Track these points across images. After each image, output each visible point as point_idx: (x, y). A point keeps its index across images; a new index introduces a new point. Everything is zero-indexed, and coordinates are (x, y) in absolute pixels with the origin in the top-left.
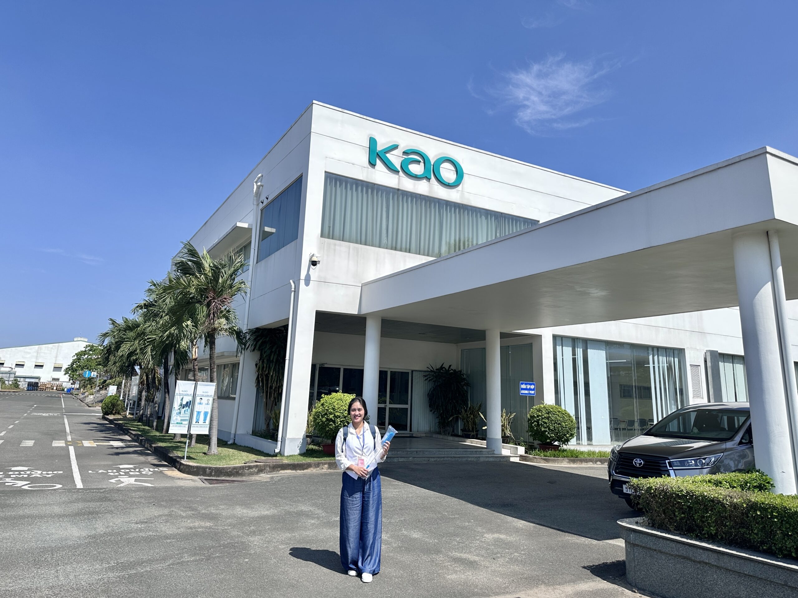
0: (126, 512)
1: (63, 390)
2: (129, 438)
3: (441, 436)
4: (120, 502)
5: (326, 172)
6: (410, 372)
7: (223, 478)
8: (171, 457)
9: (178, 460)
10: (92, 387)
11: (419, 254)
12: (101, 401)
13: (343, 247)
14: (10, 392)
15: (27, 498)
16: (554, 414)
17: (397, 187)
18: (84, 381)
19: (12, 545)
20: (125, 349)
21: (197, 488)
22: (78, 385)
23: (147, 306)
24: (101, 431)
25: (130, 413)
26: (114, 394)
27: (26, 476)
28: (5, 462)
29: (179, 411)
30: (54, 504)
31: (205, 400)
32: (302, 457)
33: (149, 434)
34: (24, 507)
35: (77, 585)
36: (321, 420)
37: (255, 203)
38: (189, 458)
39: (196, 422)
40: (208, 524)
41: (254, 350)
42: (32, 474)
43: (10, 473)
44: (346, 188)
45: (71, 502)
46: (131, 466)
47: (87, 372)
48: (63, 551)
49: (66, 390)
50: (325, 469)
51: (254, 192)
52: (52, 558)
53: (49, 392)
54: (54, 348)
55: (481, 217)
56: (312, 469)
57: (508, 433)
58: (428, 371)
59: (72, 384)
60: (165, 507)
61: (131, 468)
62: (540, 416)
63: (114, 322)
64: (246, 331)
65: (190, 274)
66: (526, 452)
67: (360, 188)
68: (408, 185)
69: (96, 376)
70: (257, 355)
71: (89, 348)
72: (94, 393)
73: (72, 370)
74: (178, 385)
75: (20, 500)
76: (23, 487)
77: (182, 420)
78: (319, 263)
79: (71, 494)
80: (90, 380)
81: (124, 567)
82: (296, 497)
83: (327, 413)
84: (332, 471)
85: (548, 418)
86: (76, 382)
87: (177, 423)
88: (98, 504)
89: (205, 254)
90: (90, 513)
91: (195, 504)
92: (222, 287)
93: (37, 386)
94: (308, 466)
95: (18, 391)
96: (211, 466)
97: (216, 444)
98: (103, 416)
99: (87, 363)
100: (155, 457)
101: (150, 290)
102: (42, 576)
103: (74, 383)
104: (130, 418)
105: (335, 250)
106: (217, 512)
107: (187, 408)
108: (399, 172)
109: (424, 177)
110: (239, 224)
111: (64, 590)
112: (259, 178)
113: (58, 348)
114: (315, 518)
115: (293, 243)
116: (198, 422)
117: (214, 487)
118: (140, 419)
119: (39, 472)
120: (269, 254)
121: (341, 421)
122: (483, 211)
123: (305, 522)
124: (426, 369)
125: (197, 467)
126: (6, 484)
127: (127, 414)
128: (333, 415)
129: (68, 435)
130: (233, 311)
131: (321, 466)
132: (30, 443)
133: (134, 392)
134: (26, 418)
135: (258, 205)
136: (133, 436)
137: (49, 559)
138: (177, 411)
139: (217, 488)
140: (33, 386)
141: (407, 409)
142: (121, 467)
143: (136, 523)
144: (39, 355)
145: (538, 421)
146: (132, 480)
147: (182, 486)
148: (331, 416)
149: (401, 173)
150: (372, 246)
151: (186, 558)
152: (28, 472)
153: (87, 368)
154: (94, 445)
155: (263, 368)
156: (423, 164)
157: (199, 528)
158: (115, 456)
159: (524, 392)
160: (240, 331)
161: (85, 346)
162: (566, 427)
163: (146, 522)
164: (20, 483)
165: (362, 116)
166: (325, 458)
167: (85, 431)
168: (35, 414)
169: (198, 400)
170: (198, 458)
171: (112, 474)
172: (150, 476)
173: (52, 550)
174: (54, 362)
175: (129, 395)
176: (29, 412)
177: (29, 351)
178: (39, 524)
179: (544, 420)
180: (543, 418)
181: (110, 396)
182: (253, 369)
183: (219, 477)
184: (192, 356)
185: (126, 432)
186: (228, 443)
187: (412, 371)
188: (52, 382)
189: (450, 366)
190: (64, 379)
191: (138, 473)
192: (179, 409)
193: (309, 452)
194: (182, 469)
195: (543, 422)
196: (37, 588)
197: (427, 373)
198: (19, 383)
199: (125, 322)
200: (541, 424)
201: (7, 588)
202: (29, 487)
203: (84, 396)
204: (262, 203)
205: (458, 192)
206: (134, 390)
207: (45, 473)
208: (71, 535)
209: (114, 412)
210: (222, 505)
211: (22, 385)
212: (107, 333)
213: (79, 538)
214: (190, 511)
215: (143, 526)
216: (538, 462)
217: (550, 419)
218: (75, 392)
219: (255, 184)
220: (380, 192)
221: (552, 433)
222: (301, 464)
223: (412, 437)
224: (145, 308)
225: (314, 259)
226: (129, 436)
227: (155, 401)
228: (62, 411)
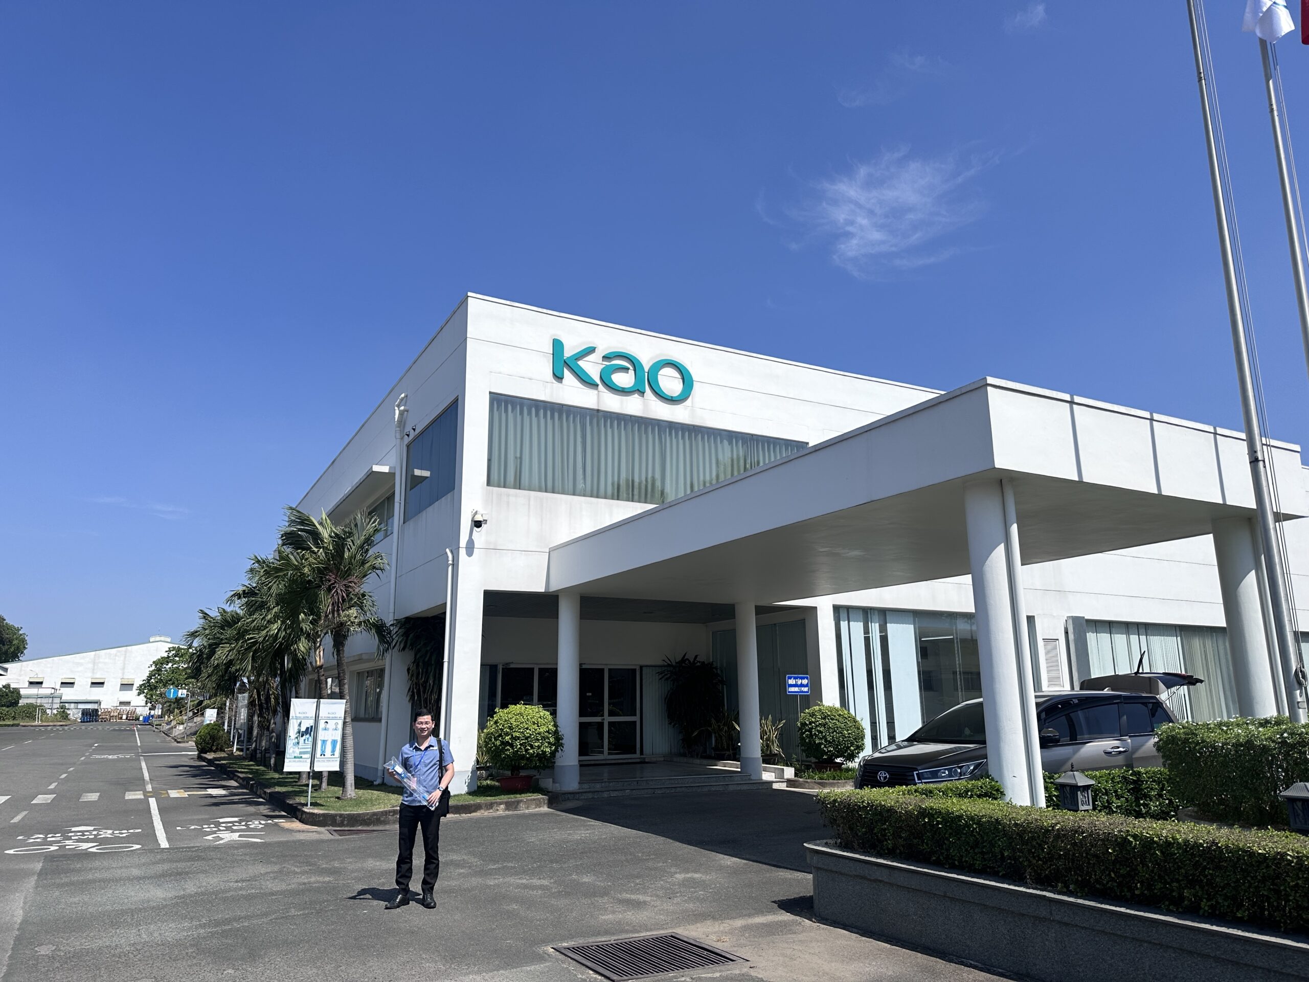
0: (224, 871)
1: (138, 719)
2: (235, 784)
3: (685, 760)
4: (217, 860)
5: (490, 393)
6: (638, 668)
7: (360, 828)
8: (291, 805)
9: (299, 807)
10: (181, 712)
11: (632, 501)
12: (195, 733)
13: (518, 497)
14: (55, 726)
15: (97, 862)
16: (832, 719)
17: (596, 407)
18: (168, 704)
19: (83, 909)
20: (222, 654)
21: (322, 841)
22: (160, 710)
23: (248, 593)
24: (194, 776)
25: (237, 749)
26: (212, 722)
27: (93, 837)
28: (61, 822)
29: (296, 740)
30: (131, 867)
31: (331, 724)
32: (471, 797)
33: (264, 777)
34: (93, 871)
35: (162, 941)
36: (494, 743)
37: (398, 436)
38: (314, 804)
39: (321, 755)
40: (327, 879)
41: (404, 649)
42: (100, 835)
43: (70, 834)
44: (522, 413)
45: (154, 863)
46: (236, 819)
47: (172, 691)
48: (145, 912)
49: (141, 718)
50: (501, 811)
51: (396, 420)
52: (132, 920)
53: (116, 724)
54: (118, 654)
55: (721, 442)
56: (482, 811)
57: (776, 749)
58: (664, 666)
59: (150, 709)
60: (276, 864)
61: (236, 822)
62: (813, 722)
63: (205, 616)
64: (392, 623)
65: (303, 549)
66: (796, 775)
67: (542, 412)
68: (612, 403)
69: (185, 696)
70: (409, 656)
71: (174, 652)
72: (184, 721)
73: (149, 688)
74: (293, 704)
75: (88, 864)
76: (89, 850)
77: (301, 753)
78: (486, 523)
79: (152, 855)
80: (178, 701)
81: (218, 923)
82: (450, 845)
83: (501, 734)
84: (511, 813)
85: (825, 725)
86: (157, 706)
87: (295, 757)
88: (189, 864)
89: (324, 518)
90: (180, 874)
91: (315, 858)
92: (349, 564)
93: (97, 715)
94: (477, 807)
95: (67, 723)
96: (343, 812)
97: (353, 784)
98: (198, 754)
99: (172, 675)
100: (270, 807)
101: (252, 570)
102: (122, 935)
103: (153, 708)
104: (239, 755)
105: (508, 503)
106: (342, 866)
107: (308, 736)
108: (597, 385)
109: (635, 391)
110: (376, 468)
111: (147, 945)
112: (402, 399)
113: (126, 655)
114: (465, 867)
115: (449, 495)
116: (324, 755)
117: (345, 839)
118: (252, 757)
119: (110, 832)
120: (420, 510)
121: (520, 744)
122: (725, 433)
123: (451, 872)
124: (660, 663)
125: (323, 815)
126: (67, 847)
127: (235, 750)
128: (510, 737)
129: (148, 784)
130: (370, 594)
131: (495, 807)
132: (94, 797)
133: (242, 717)
134: (83, 763)
135: (402, 438)
136: (241, 781)
137: (129, 920)
138: (294, 741)
139: (347, 840)
140: (91, 716)
141: (635, 722)
142: (221, 820)
143: (237, 882)
144: (96, 667)
145: (810, 730)
146: (235, 836)
147: (302, 840)
148: (507, 738)
149: (601, 387)
150: (563, 493)
151: (293, 912)
152: (95, 833)
153: (173, 684)
154: (186, 795)
155: (418, 674)
156: (633, 372)
157: (315, 883)
158: (214, 808)
159: (793, 690)
160: (382, 624)
161: (168, 650)
162: (850, 737)
163: (249, 880)
164: (84, 846)
165: (540, 310)
166: (502, 797)
167: (171, 778)
168: (98, 757)
169: (322, 724)
170: (328, 804)
171: (208, 830)
172: (260, 830)
173: (132, 912)
174: (120, 675)
175: (235, 721)
176: (88, 754)
177: (82, 661)
178: (113, 887)
179: (819, 729)
180: (817, 726)
181: (208, 725)
182: (404, 675)
183: (353, 827)
184: (316, 662)
185: (232, 775)
186: (375, 783)
187: (641, 667)
188: (119, 708)
189: (696, 657)
190: (138, 703)
191: (244, 827)
192: (297, 738)
193: (482, 789)
194: (304, 819)
195: (818, 730)
196: (116, 946)
197: (664, 669)
198: (68, 712)
199: (222, 615)
200: (815, 733)
201: (83, 947)
202: (97, 849)
203: (170, 726)
204: (408, 435)
205: (686, 409)
206: (242, 714)
207: (118, 832)
208: (154, 896)
209: (214, 748)
210: (349, 858)
211: (73, 715)
212: (197, 632)
213: (165, 899)
214: (307, 866)
215: (244, 884)
216: (810, 787)
217: (826, 726)
218: (155, 721)
219: (396, 408)
220: (572, 416)
221: (830, 746)
222: (466, 805)
223: (643, 762)
224: (245, 597)
225: (478, 518)
226: (236, 781)
227: (271, 729)
228: (137, 751)
